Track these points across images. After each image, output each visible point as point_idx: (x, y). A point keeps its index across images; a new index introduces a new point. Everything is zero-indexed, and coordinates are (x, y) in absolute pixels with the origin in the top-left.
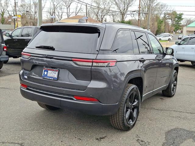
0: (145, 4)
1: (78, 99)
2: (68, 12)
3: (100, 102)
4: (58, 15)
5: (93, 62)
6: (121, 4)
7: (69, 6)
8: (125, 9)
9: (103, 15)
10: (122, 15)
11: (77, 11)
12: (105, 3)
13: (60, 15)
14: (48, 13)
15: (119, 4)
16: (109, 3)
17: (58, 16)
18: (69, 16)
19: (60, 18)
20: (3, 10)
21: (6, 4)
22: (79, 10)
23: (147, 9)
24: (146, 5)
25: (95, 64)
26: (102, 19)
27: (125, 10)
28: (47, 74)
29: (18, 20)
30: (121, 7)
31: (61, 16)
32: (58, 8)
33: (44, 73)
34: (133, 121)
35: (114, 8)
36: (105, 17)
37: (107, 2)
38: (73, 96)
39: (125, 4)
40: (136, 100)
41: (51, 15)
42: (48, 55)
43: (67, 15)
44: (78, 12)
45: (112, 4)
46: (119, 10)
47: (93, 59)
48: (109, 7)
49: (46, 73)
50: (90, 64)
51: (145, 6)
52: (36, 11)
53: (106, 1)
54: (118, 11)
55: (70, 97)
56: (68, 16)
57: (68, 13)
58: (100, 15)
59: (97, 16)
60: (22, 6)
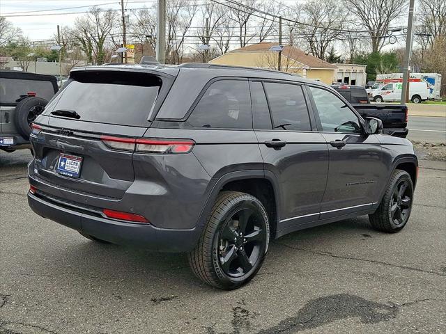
0: (433, 10)
1: (110, 217)
2: (243, 33)
3: (152, 224)
4: (219, 42)
5: (136, 143)
6: (371, 12)
7: (245, 22)
8: (381, 25)
9: (326, 39)
10: (374, 38)
11: (264, 32)
12: (332, 11)
13: (225, 42)
14: (198, 38)
15: (366, 12)
16: (341, 10)
17: (221, 45)
18: (245, 44)
19: (224, 49)
20: (101, 34)
21: (109, 20)
22: (269, 30)
23: (437, 24)
24: (435, 13)
25: (141, 147)
26: (323, 49)
27: (382, 27)
28: (65, 165)
29: (128, 55)
30: (372, 20)
31: (228, 44)
32: (221, 26)
33: (60, 164)
34: (245, 272)
35: (354, 22)
36: (331, 44)
37: (337, 9)
38: (102, 209)
39: (382, 12)
40: (256, 228)
41: (205, 44)
42: (64, 129)
43: (239, 42)
44: (266, 35)
45: (348, 14)
46: (367, 27)
47: (137, 138)
48: (341, 19)
49: (63, 163)
50: (132, 147)
51: (434, 17)
52: (171, 34)
53: (335, 7)
54: (364, 29)
55: (97, 212)
56: (243, 44)
57: (243, 38)
58: (319, 39)
59: (311, 42)
60: (141, 24)
